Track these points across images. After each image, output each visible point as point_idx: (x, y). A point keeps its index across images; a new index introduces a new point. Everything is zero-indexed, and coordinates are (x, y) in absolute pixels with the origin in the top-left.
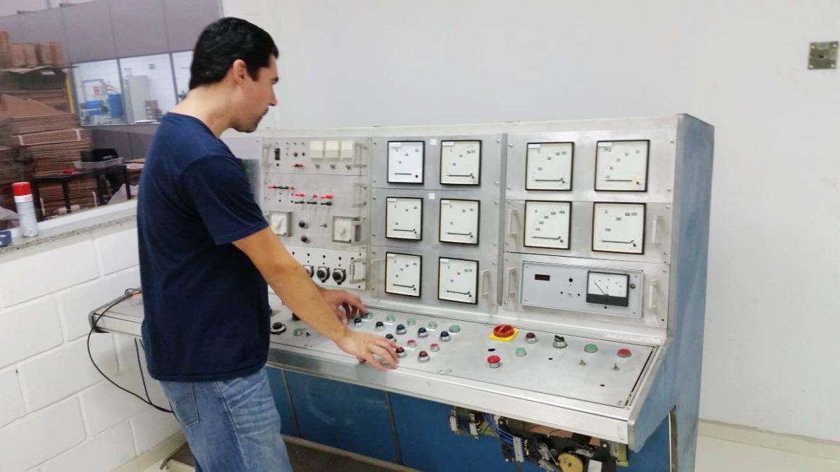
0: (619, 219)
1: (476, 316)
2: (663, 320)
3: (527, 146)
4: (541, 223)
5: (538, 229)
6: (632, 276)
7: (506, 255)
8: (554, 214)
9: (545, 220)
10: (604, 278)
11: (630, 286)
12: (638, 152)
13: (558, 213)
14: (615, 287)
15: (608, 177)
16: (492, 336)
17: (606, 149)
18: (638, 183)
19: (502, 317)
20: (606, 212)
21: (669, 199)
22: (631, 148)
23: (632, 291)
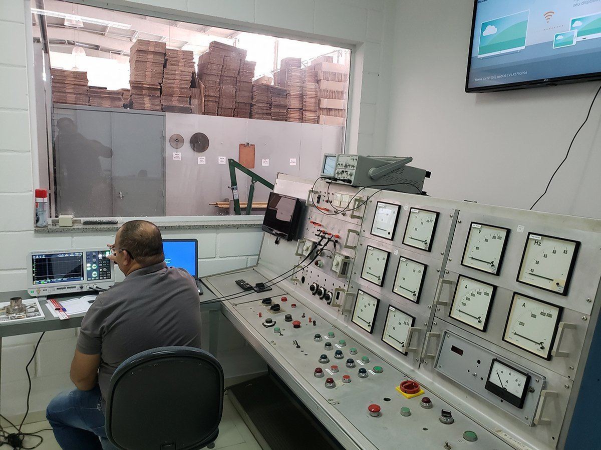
0: (534, 316)
1: (403, 365)
2: (553, 438)
3: (471, 225)
4: (468, 299)
5: (464, 304)
6: (534, 379)
7: (436, 320)
8: (480, 293)
9: (471, 298)
10: (507, 370)
11: (527, 389)
12: (565, 252)
13: (483, 293)
14: (514, 384)
15: (532, 270)
16: (398, 388)
17: (536, 242)
18: (558, 284)
19: (421, 374)
20: (524, 305)
21: (587, 309)
22: (560, 246)
23: (530, 395)
